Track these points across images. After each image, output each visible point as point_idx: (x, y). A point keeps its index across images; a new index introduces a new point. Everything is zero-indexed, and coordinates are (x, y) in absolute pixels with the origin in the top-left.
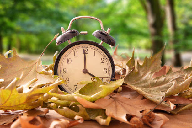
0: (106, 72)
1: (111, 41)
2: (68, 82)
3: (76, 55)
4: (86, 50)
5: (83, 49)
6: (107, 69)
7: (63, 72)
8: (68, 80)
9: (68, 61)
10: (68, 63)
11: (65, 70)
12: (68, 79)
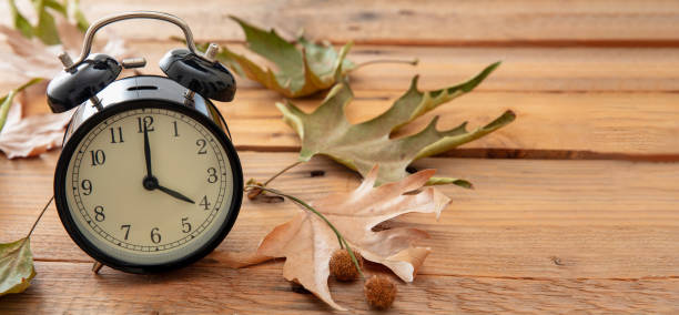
0: (213, 179)
1: (215, 89)
2: (100, 217)
3: (117, 138)
4: (148, 120)
5: (140, 119)
6: (218, 171)
7: (82, 191)
8: (102, 214)
9: (95, 157)
10: (94, 164)
11: (87, 185)
12: (99, 210)
